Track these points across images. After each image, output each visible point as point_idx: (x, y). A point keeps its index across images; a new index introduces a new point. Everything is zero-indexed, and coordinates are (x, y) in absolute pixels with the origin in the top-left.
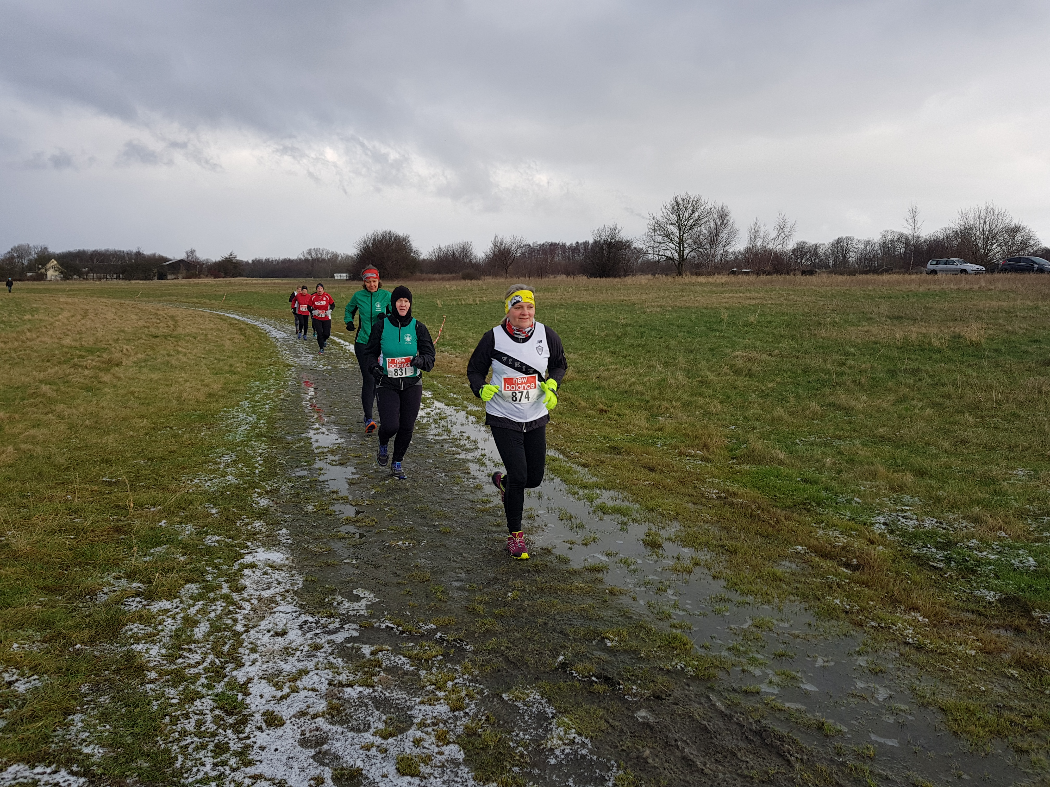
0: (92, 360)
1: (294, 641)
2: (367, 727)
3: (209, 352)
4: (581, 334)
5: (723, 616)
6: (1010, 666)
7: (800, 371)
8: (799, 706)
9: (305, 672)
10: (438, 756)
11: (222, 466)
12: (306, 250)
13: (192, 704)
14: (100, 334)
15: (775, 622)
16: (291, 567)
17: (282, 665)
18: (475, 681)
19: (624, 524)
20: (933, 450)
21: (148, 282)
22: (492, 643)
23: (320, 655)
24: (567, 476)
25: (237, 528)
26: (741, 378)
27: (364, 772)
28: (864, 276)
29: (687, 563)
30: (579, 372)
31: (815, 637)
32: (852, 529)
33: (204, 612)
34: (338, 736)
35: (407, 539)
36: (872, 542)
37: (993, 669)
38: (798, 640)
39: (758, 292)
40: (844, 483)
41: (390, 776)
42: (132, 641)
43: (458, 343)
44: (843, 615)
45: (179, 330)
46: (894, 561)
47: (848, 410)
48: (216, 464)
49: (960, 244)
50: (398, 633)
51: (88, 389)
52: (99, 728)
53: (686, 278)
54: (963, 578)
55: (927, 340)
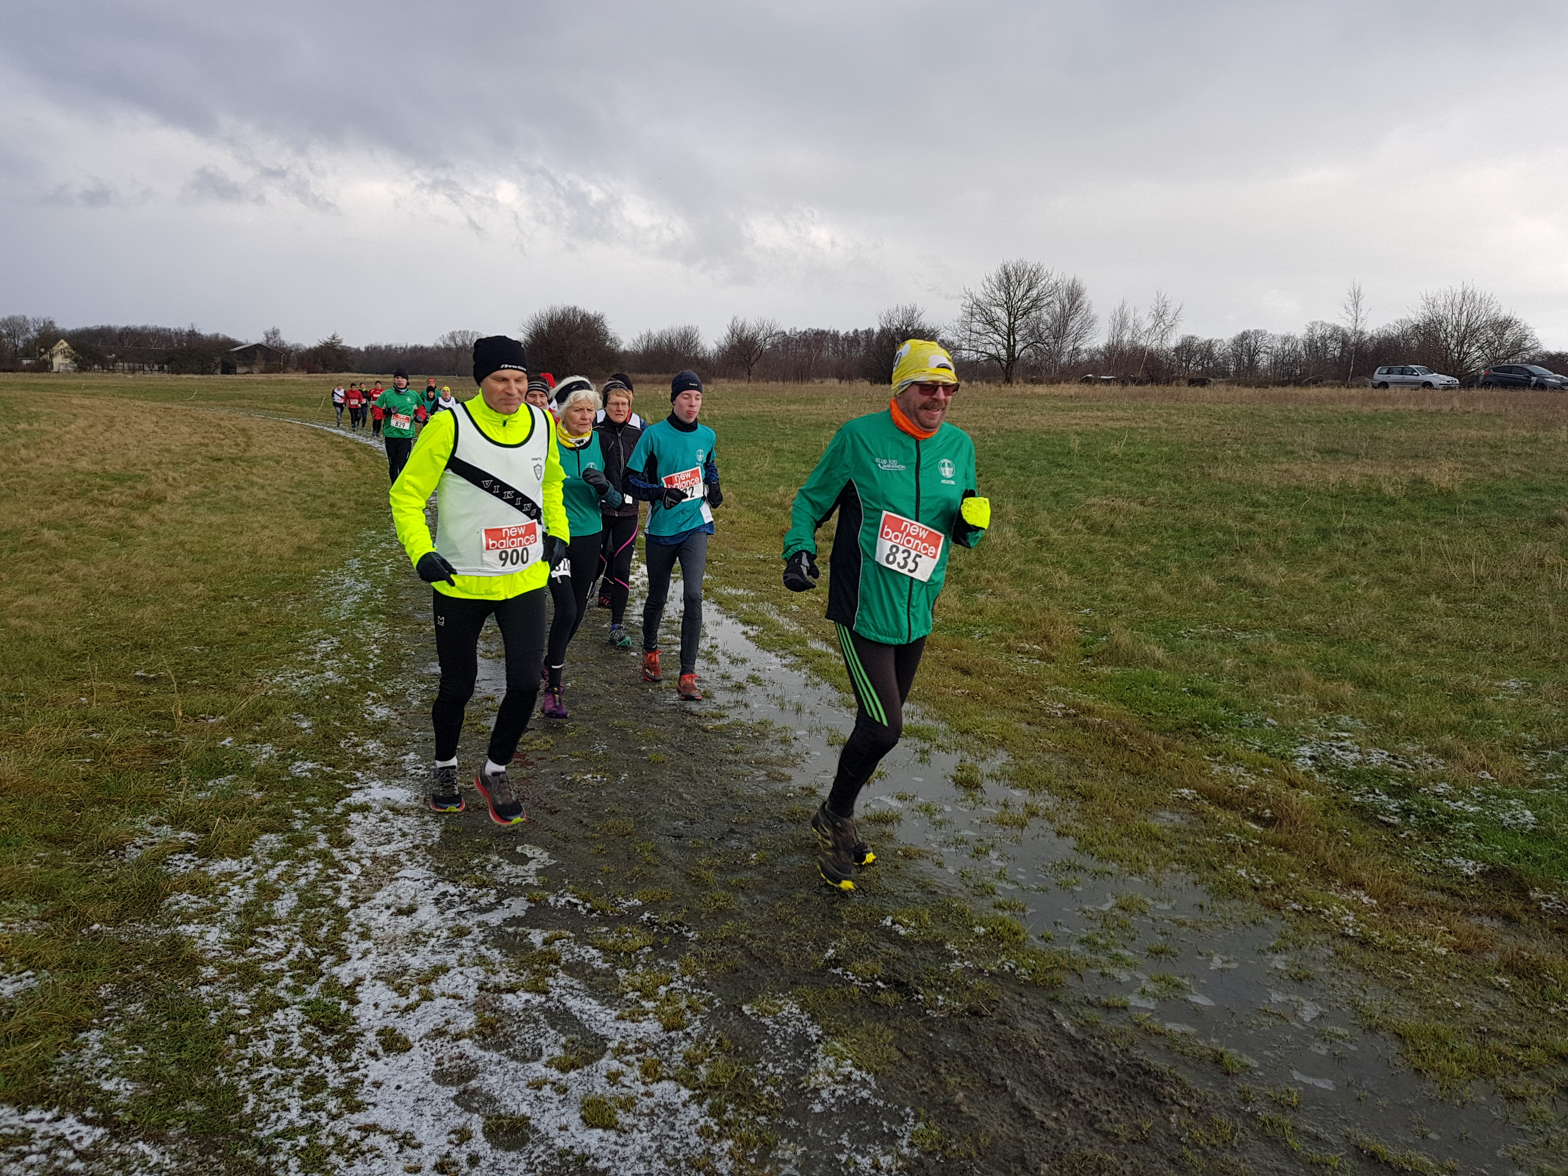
0: (121, 493)
1: (426, 923)
2: (537, 1054)
3: (300, 484)
5: (1072, 891)
6: (1498, 971)
7: (1186, 528)
8: (1186, 1028)
9: (442, 970)
10: (645, 1099)
11: (318, 656)
12: (446, 333)
13: (271, 1016)
14: (133, 453)
15: (1150, 902)
16: (422, 811)
17: (408, 958)
18: (701, 985)
19: (924, 752)
20: (1383, 649)
21: (206, 377)
22: (727, 928)
23: (466, 943)
24: (839, 680)
25: (341, 751)
26: (1099, 537)
27: (532, 1122)
28: (1281, 390)
29: (1019, 812)
32: (1263, 765)
33: (289, 876)
34: (493, 1068)
35: (598, 771)
36: (1293, 785)
37: (1472, 975)
38: (1185, 929)
39: (1124, 410)
40: (1251, 696)
41: (572, 1129)
42: (178, 919)
44: (1251, 893)
45: (254, 451)
46: (1325, 813)
47: (1257, 588)
48: (308, 653)
49: (1421, 345)
50: (585, 912)
51: (114, 537)
52: (127, 1053)
53: (1018, 387)
54: (1428, 839)
55: (1374, 486)
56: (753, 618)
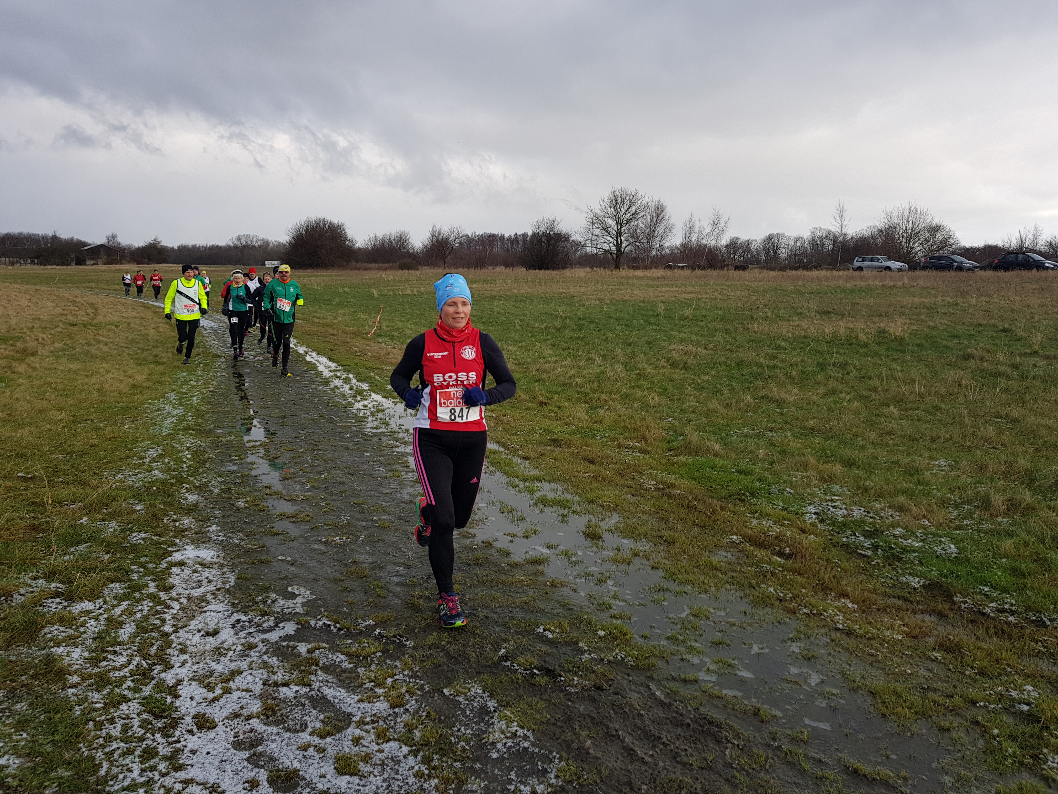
0: (6, 349)
1: (226, 641)
2: (304, 727)
3: (133, 341)
4: (521, 326)
5: (662, 605)
6: (934, 649)
7: (733, 364)
8: (736, 693)
9: (237, 672)
10: (378, 754)
11: (147, 460)
12: (235, 236)
13: (118, 708)
14: (13, 321)
15: (712, 611)
16: (222, 565)
17: (214, 665)
18: (414, 676)
19: (564, 516)
20: (860, 441)
21: (65, 267)
22: (432, 638)
23: (254, 654)
24: (507, 469)
25: (164, 525)
26: (677, 371)
27: (301, 773)
28: (794, 272)
29: (627, 554)
30: (519, 364)
31: (750, 625)
32: (784, 519)
33: (129, 612)
34: (273, 737)
35: (344, 534)
36: (804, 531)
37: (918, 652)
38: (735, 628)
39: (693, 286)
40: (776, 474)
41: (328, 776)
42: (51, 644)
43: (396, 334)
44: (777, 603)
45: (100, 318)
46: (824, 549)
47: (780, 403)
48: (140, 458)
49: (884, 243)
50: (335, 630)
52: (15, 738)
53: (624, 271)
54: (890, 565)
55: (854, 335)
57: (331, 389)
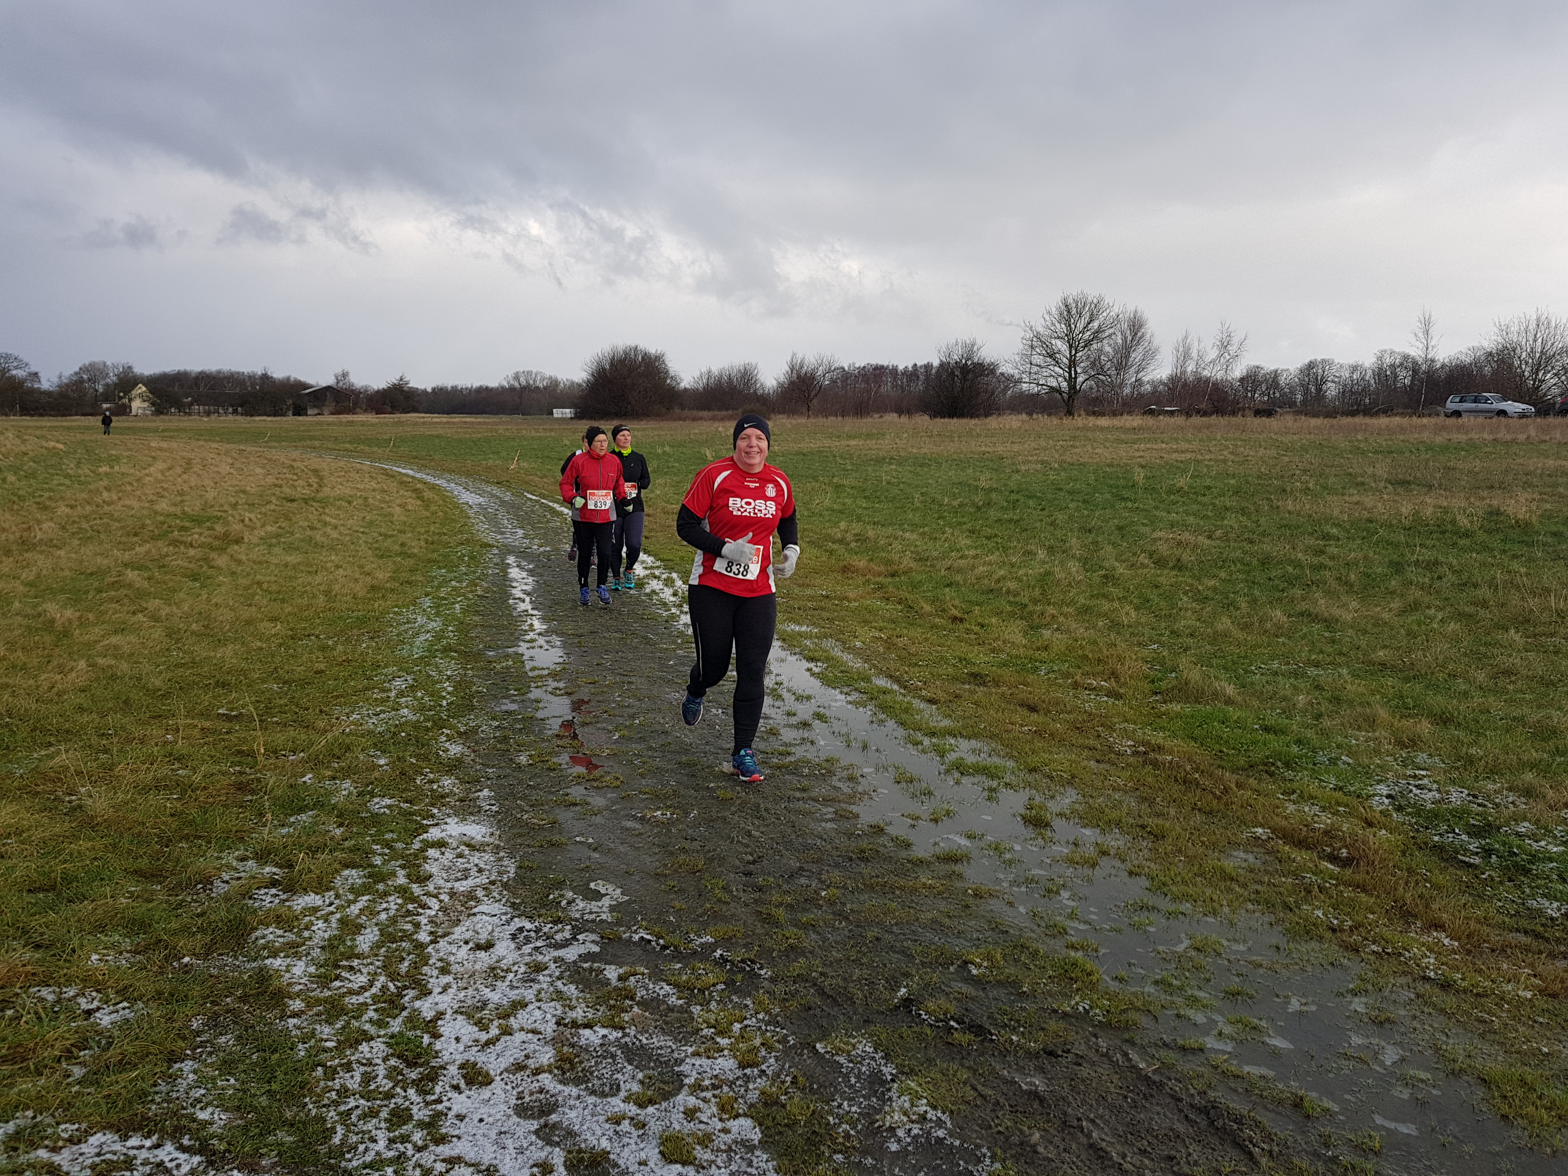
0: (201, 534)
1: (504, 958)
2: (615, 1089)
3: (371, 523)
4: (922, 502)
7: (1255, 562)
8: (1264, 1071)
9: (523, 1004)
10: (722, 1135)
11: (393, 694)
12: (511, 373)
13: (357, 1049)
14: (210, 495)
15: (1225, 943)
16: (498, 847)
17: (487, 993)
18: (773, 1022)
19: (992, 790)
20: (1461, 685)
21: (278, 418)
22: (799, 965)
23: (543, 978)
24: (904, 716)
25: (417, 787)
26: (1166, 572)
27: (612, 1156)
28: (1359, 420)
29: (1090, 851)
30: (920, 560)
32: (1339, 804)
33: (370, 911)
34: (572, 1102)
35: (668, 807)
36: (1370, 824)
37: (1560, 1020)
39: (1189, 442)
40: (1325, 733)
41: (651, 1164)
42: (265, 953)
44: (1328, 935)
45: (326, 491)
46: (1404, 853)
47: (1329, 623)
48: (384, 690)
49: (1495, 373)
50: (658, 949)
51: (195, 578)
52: (220, 1083)
53: (1079, 419)
54: (1510, 880)
55: (1448, 517)
56: (816, 654)
57: (647, 595)
